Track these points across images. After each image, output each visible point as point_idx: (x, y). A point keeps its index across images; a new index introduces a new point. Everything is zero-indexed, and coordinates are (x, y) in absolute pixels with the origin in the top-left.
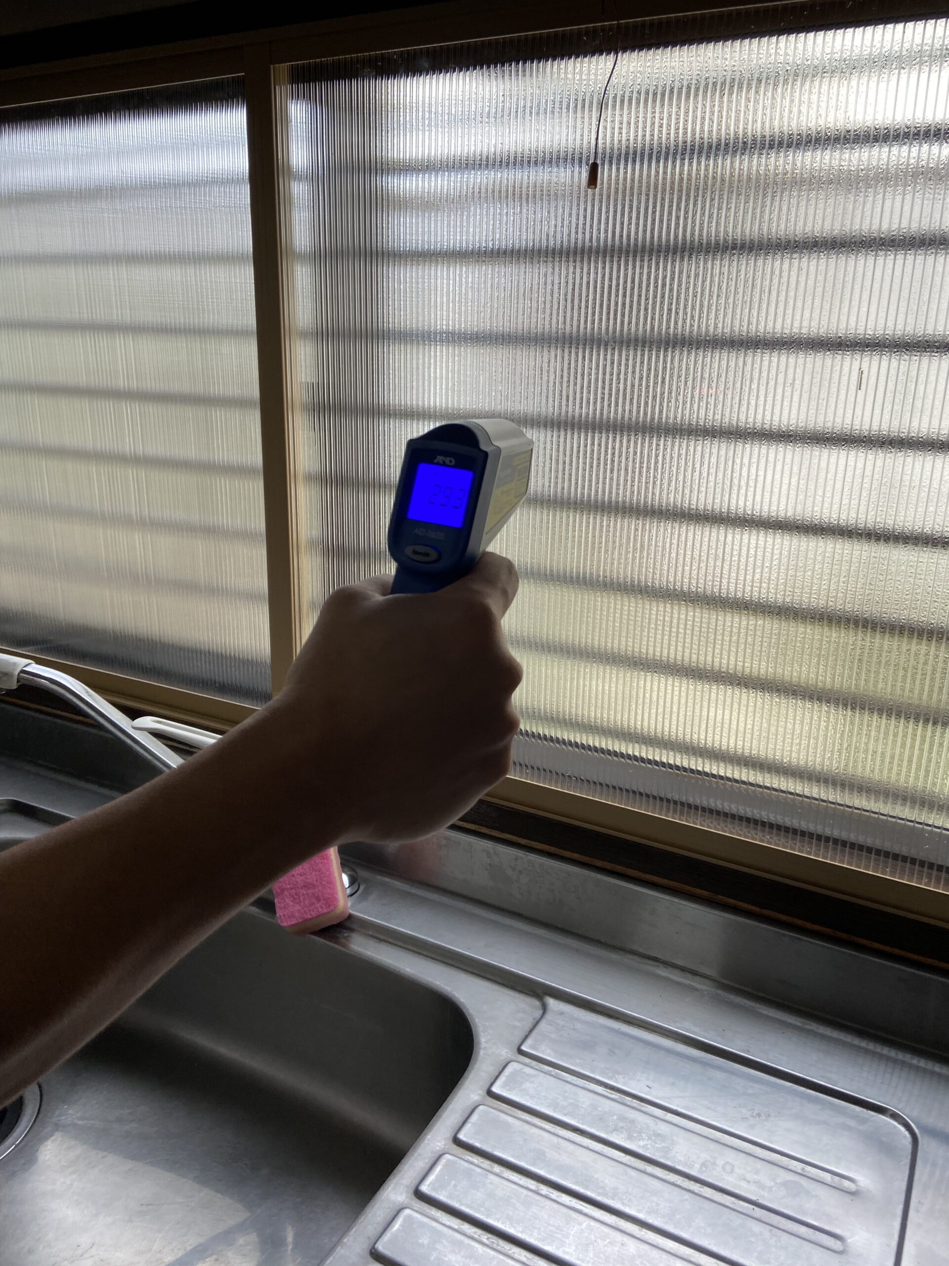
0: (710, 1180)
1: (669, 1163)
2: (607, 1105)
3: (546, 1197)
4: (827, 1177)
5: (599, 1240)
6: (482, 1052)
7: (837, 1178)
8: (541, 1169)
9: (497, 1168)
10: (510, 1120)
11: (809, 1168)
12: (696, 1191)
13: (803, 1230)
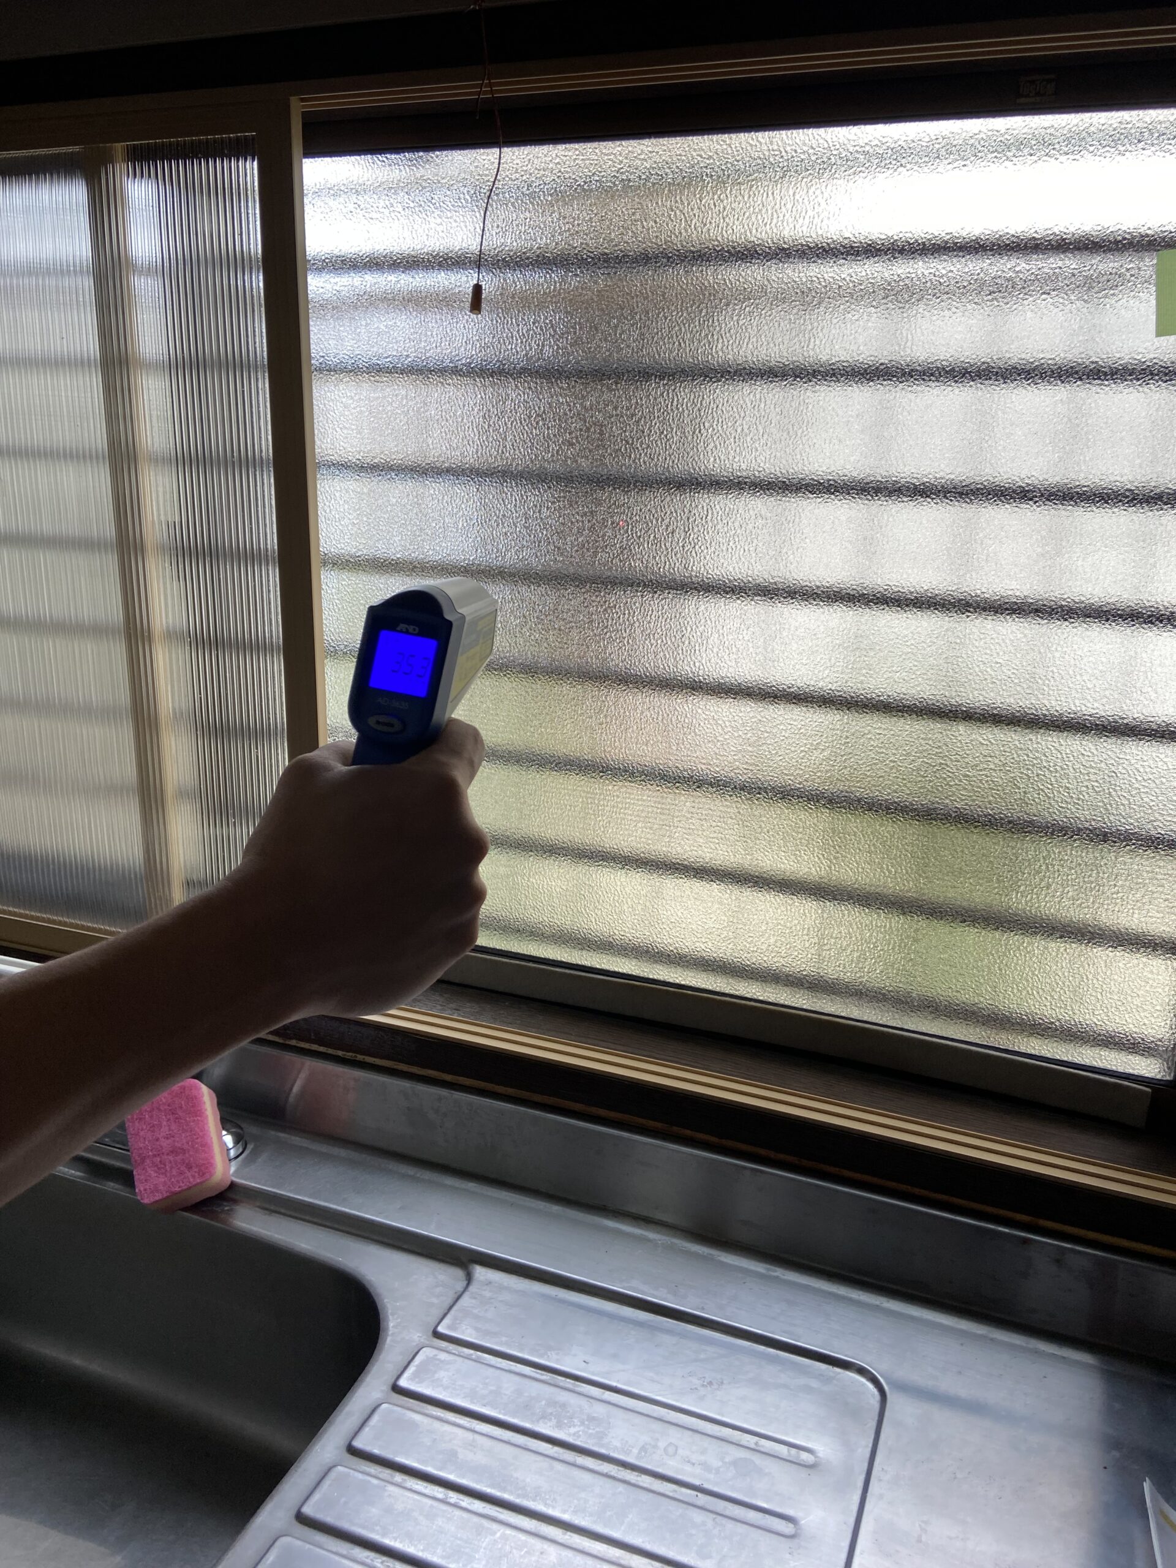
0: (649, 1467)
1: (603, 1451)
2: (535, 1388)
3: (456, 1506)
4: (783, 1450)
5: (514, 1551)
6: (389, 1339)
7: (794, 1451)
8: (450, 1473)
9: (399, 1477)
10: (417, 1417)
11: (763, 1442)
12: (633, 1481)
13: (752, 1515)
